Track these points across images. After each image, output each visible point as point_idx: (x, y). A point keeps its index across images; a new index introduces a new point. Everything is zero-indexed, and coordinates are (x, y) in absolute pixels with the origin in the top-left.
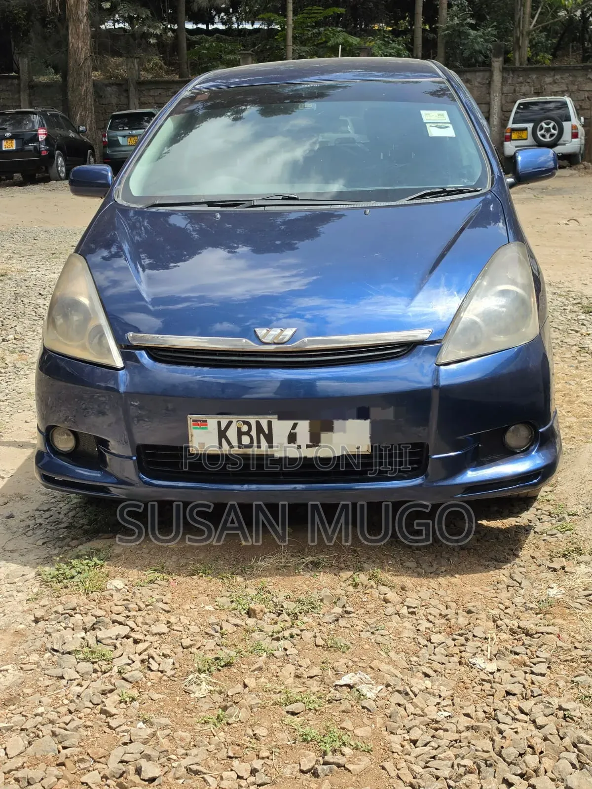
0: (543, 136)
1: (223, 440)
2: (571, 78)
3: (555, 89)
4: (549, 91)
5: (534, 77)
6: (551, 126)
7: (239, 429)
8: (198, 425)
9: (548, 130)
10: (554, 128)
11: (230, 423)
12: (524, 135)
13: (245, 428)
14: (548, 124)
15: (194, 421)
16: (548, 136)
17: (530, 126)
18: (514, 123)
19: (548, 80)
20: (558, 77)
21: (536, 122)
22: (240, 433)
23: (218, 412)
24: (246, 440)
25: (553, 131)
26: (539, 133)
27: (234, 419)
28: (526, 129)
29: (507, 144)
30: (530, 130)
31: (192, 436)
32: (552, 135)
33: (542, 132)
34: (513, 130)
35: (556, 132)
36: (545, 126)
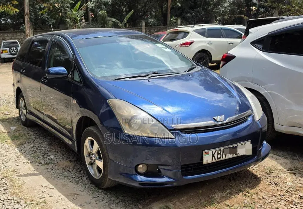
0: (12, 52)
1: (213, 158)
2: (12, 35)
3: (9, 38)
4: (6, 39)
5: (2, 34)
6: (14, 49)
7: (218, 153)
8: (206, 154)
9: (13, 50)
10: (15, 49)
11: (216, 151)
12: (6, 52)
13: (219, 152)
14: (13, 48)
15: (205, 153)
16: (14, 52)
17: (8, 49)
18: (3, 48)
19: (6, 35)
20: (8, 35)
21: (10, 48)
22: (218, 154)
23: (212, 148)
24: (219, 156)
25: (15, 50)
26: (11, 51)
27: (217, 149)
28: (7, 50)
29: (2, 54)
30: (8, 50)
31: (204, 158)
32: (15, 51)
33: (12, 51)
34: (3, 50)
35: (16, 51)
36: (12, 49)
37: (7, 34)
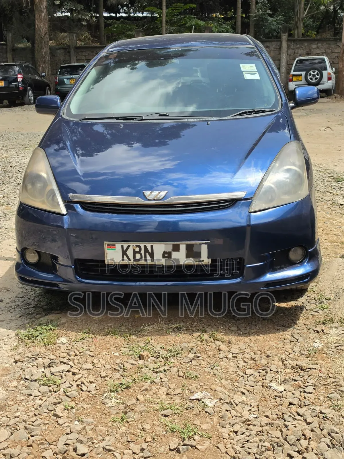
0: (311, 79)
1: (125, 256)
2: (327, 46)
3: (318, 52)
5: (306, 44)
6: (316, 73)
7: (134, 250)
8: (110, 247)
9: (314, 76)
10: (317, 74)
11: (129, 246)
12: (300, 78)
13: (137, 249)
14: (314, 72)
15: (108, 245)
16: (314, 79)
17: (303, 73)
18: (294, 71)
19: (314, 46)
20: (320, 45)
21: (307, 71)
22: (135, 252)
24: (138, 256)
26: (309, 77)
27: (131, 244)
28: (301, 75)
29: (290, 83)
30: (303, 75)
31: (107, 254)
32: (316, 79)
33: (311, 76)
34: (294, 75)
35: (318, 77)
36: (312, 73)
37: (316, 42)
